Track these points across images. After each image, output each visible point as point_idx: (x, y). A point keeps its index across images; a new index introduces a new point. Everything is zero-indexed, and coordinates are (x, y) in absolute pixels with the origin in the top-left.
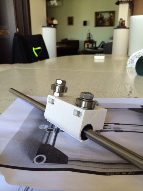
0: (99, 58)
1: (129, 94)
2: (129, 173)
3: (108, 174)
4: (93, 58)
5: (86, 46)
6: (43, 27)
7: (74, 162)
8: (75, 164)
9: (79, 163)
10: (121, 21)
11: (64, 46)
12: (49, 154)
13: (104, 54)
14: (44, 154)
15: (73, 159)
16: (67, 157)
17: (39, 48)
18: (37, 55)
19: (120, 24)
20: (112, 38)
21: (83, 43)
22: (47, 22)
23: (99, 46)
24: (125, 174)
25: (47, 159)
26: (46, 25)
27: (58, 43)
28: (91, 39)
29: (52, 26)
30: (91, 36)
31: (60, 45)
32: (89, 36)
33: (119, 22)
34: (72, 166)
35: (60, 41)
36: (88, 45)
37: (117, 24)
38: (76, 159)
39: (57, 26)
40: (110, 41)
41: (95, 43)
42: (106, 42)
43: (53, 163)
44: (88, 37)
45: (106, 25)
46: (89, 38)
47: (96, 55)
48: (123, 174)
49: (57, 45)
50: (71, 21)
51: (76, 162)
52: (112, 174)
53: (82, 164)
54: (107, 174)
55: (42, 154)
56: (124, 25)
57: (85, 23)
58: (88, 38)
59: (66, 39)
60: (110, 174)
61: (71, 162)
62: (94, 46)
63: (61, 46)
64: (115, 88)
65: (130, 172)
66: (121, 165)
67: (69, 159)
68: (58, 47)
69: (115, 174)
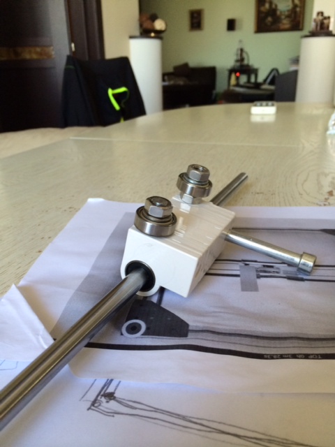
0: (263, 112)
1: (327, 197)
2: (311, 357)
3: (269, 356)
4: (249, 113)
5: (233, 81)
6: (131, 37)
7: (201, 334)
8: (202, 337)
9: (210, 336)
10: (320, 18)
11: (181, 82)
12: (152, 318)
13: (275, 103)
14: (141, 319)
15: (198, 329)
16: (187, 325)
17: (123, 89)
18: (117, 107)
19: (317, 26)
20: (296, 61)
21: (227, 73)
22: (141, 25)
23: (265, 81)
24: (301, 358)
25: (148, 329)
26: (137, 33)
27: (165, 76)
28: (246, 62)
29: (153, 35)
30: (245, 55)
31: (169, 80)
32: (241, 55)
33: (315, 20)
34: (197, 340)
35: (171, 70)
36: (237, 78)
37: (310, 25)
38: (204, 329)
39: (163, 35)
40: (293, 68)
41: (255, 72)
42: (282, 71)
43: (158, 335)
44: (239, 58)
45: (282, 27)
46: (242, 60)
47: (256, 105)
48: (298, 358)
49: (164, 80)
50: (196, 21)
51: (205, 334)
52: (275, 357)
53: (216, 337)
54: (265, 356)
55: (137, 318)
56: (328, 27)
57: (231, 25)
58: (237, 61)
59: (186, 65)
60: (272, 357)
61: (194, 334)
62: (253, 80)
63: (172, 82)
64: (296, 184)
65: (312, 354)
66: (296, 341)
67: (190, 328)
68: (166, 83)
69: (282, 357)
